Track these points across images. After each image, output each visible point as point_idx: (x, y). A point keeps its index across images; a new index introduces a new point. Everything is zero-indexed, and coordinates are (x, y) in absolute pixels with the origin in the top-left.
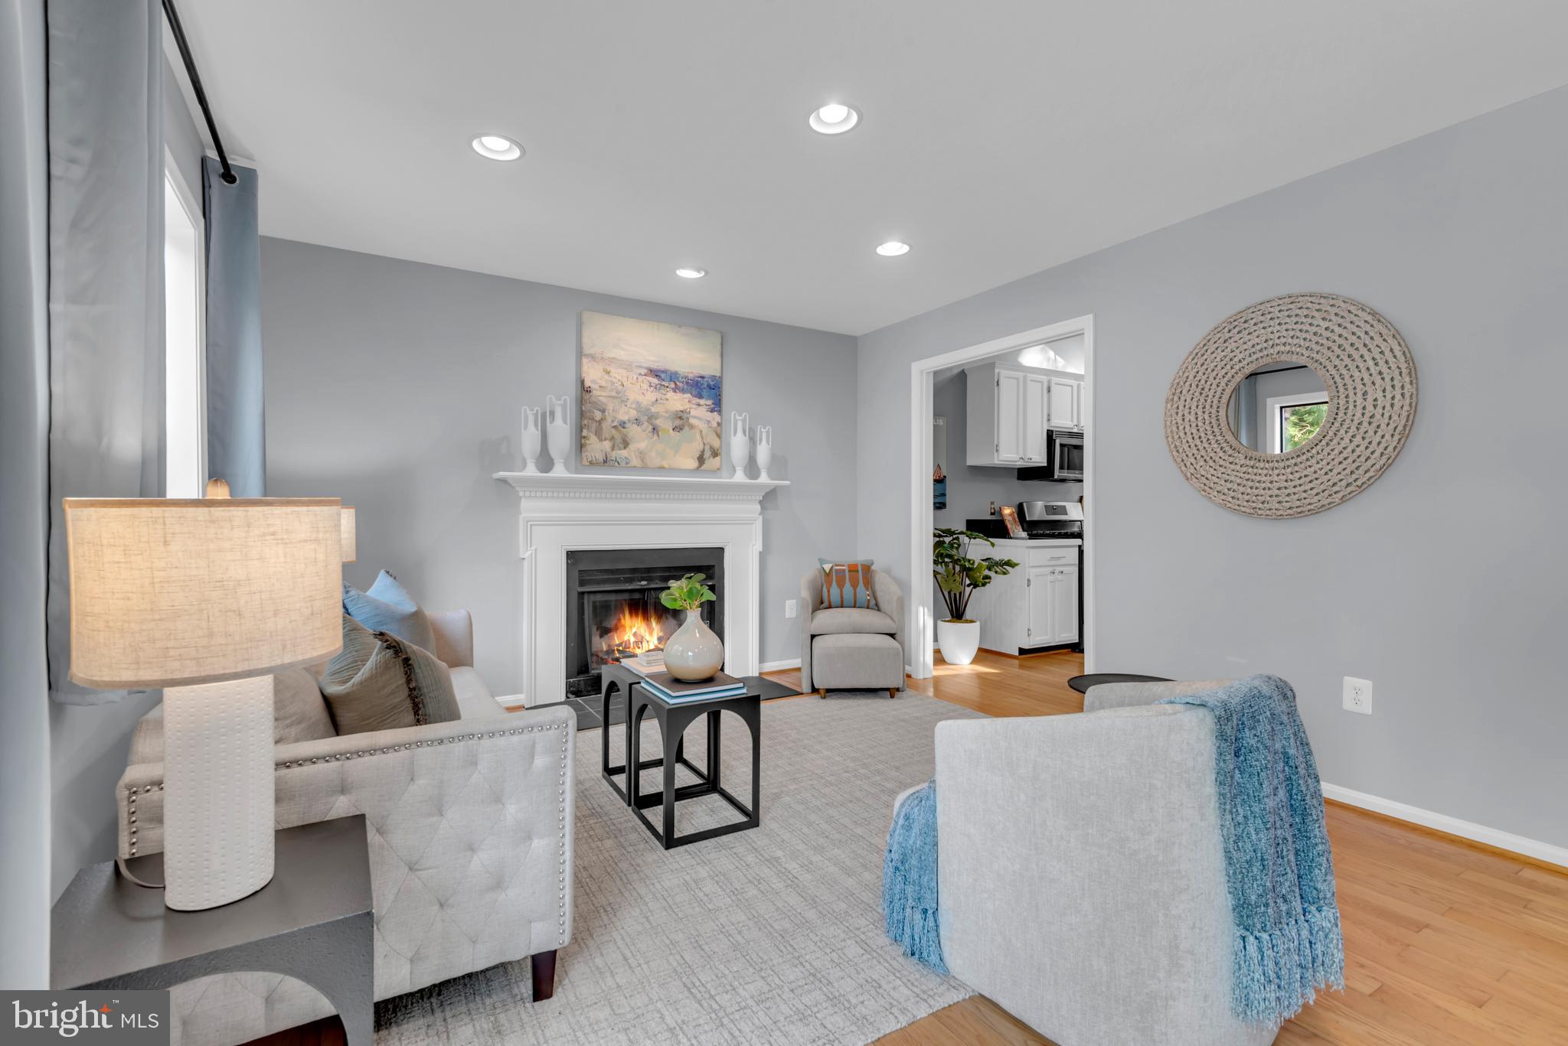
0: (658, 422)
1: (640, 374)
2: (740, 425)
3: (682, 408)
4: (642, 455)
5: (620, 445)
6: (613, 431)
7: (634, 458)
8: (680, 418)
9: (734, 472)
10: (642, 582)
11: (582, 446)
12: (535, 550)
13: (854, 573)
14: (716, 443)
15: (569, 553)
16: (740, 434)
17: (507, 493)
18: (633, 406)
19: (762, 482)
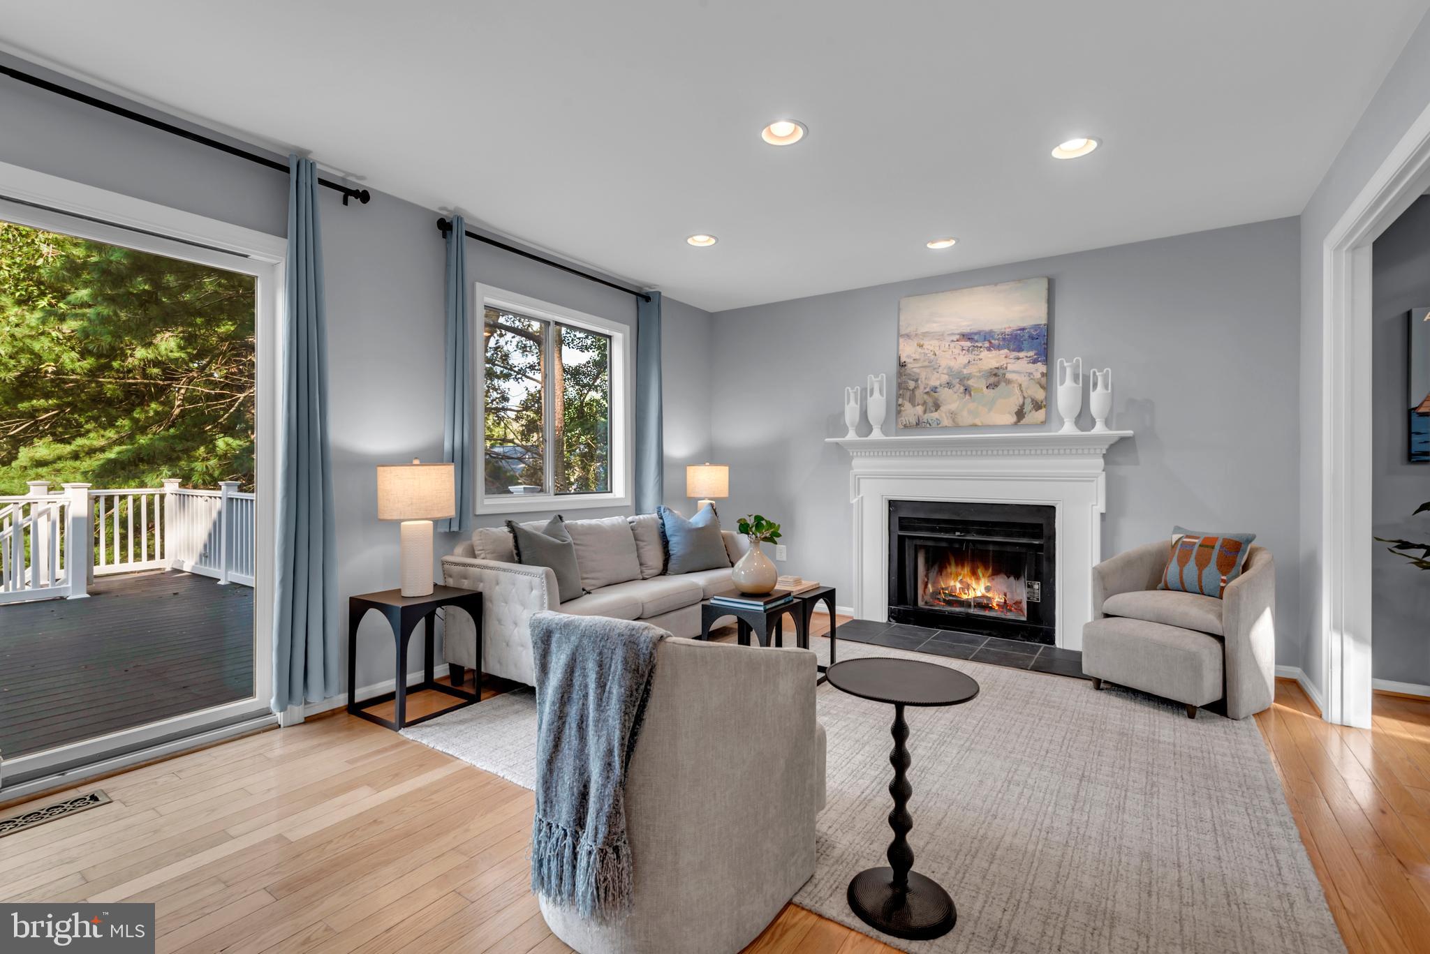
0: (970, 382)
1: (953, 341)
2: (1069, 372)
3: (997, 365)
4: (953, 415)
5: (932, 408)
6: (926, 397)
7: (945, 418)
8: (995, 375)
9: (1062, 423)
10: (958, 533)
11: (899, 412)
12: (862, 498)
13: (1206, 549)
14: (1040, 395)
15: (890, 502)
16: (1069, 382)
17: (842, 454)
18: (945, 372)
19: (1095, 433)
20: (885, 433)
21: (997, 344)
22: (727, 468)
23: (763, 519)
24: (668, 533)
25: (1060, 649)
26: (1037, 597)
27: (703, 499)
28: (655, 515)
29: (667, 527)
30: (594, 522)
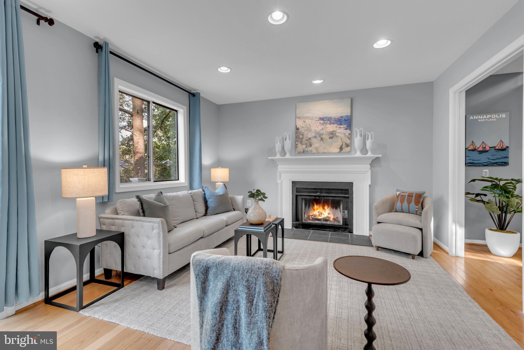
0: (323, 136)
1: (316, 120)
2: (358, 133)
3: (333, 130)
4: (317, 148)
5: (309, 146)
6: (306, 141)
7: (314, 150)
8: (332, 134)
9: (356, 152)
10: (318, 193)
11: (296, 147)
12: (282, 181)
13: (410, 197)
14: (348, 142)
15: (293, 182)
16: (358, 136)
17: (274, 163)
18: (314, 132)
19: (368, 156)
20: (291, 155)
21: (333, 122)
22: (228, 169)
23: (260, 191)
24: (207, 197)
25: (355, 235)
26: (346, 216)
27: (218, 182)
28: (201, 190)
29: (206, 195)
30: (175, 194)
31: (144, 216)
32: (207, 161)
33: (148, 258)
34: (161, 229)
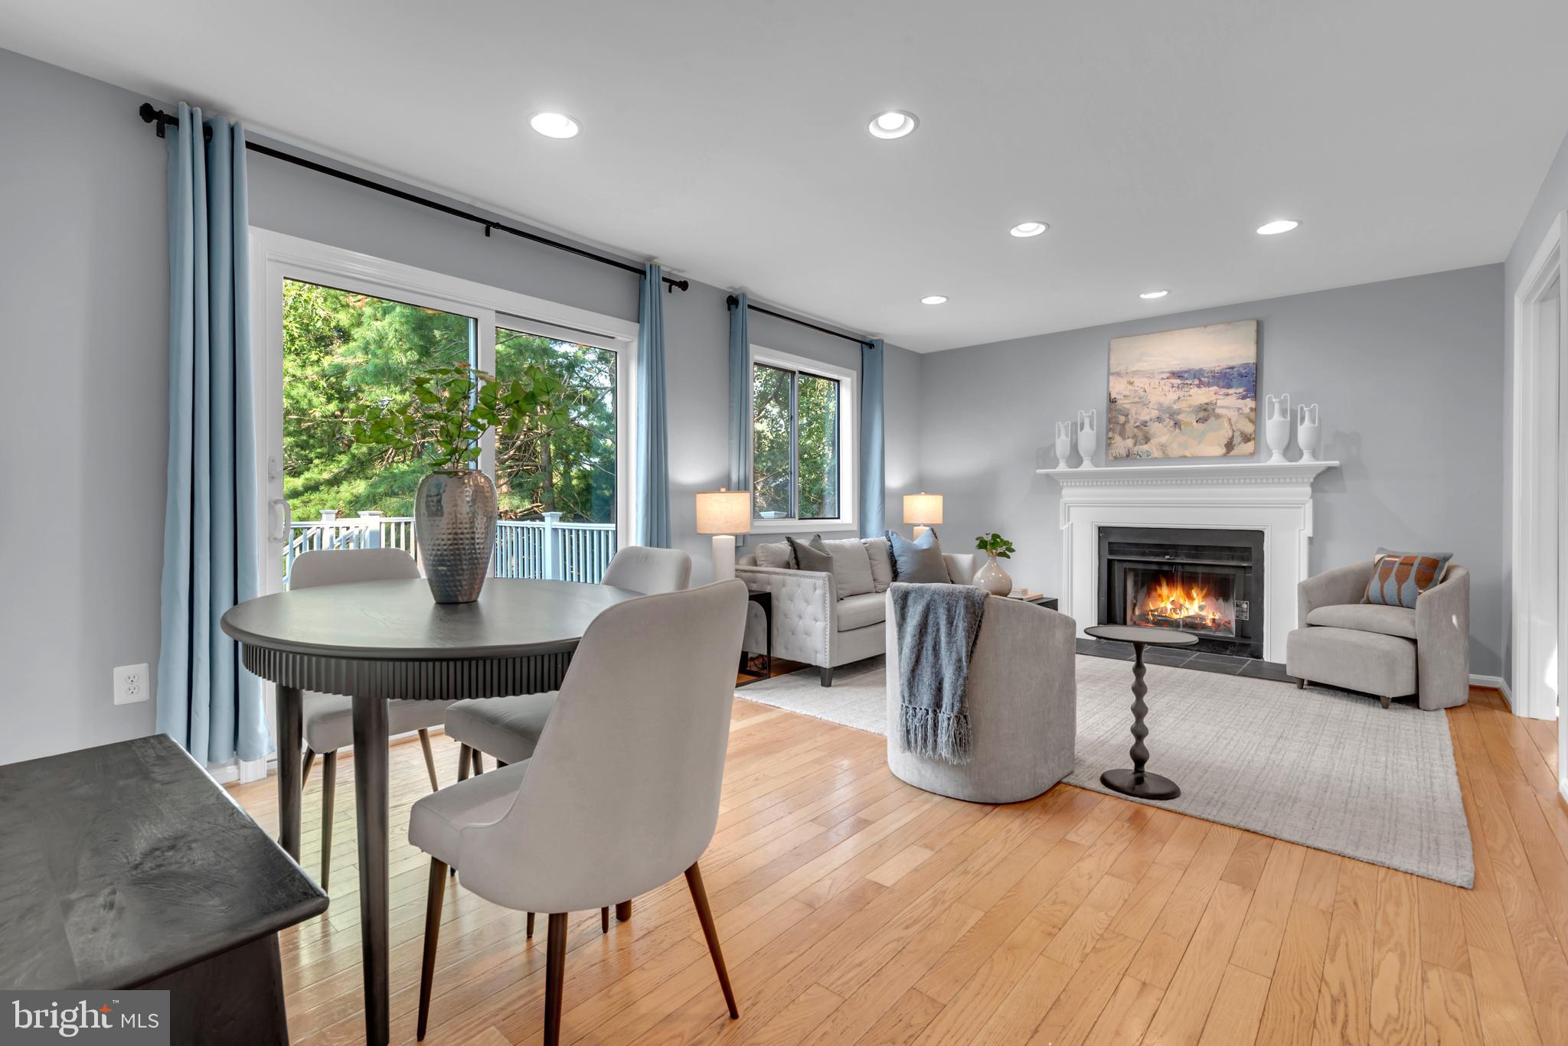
0: (1180, 417)
1: (1162, 379)
2: (1277, 406)
3: (1207, 401)
4: (1163, 447)
5: (1142, 441)
6: (1136, 430)
7: (1155, 450)
8: (1205, 410)
9: (1271, 455)
10: (1167, 557)
11: (1109, 445)
12: (1072, 525)
13: (1405, 567)
14: (1249, 428)
15: (1100, 528)
16: (1277, 417)
17: (1053, 484)
18: (1155, 407)
19: (1303, 463)
20: (1095, 464)
21: (1207, 382)
22: (941, 497)
23: (999, 537)
24: (896, 553)
25: (1268, 663)
26: (1246, 617)
27: (919, 525)
28: (884, 538)
29: (894, 549)
30: (837, 542)
31: (799, 568)
32: (895, 480)
33: (806, 634)
34: (827, 588)
